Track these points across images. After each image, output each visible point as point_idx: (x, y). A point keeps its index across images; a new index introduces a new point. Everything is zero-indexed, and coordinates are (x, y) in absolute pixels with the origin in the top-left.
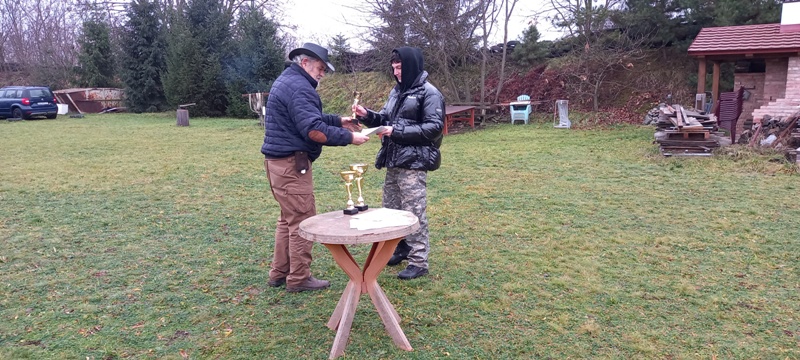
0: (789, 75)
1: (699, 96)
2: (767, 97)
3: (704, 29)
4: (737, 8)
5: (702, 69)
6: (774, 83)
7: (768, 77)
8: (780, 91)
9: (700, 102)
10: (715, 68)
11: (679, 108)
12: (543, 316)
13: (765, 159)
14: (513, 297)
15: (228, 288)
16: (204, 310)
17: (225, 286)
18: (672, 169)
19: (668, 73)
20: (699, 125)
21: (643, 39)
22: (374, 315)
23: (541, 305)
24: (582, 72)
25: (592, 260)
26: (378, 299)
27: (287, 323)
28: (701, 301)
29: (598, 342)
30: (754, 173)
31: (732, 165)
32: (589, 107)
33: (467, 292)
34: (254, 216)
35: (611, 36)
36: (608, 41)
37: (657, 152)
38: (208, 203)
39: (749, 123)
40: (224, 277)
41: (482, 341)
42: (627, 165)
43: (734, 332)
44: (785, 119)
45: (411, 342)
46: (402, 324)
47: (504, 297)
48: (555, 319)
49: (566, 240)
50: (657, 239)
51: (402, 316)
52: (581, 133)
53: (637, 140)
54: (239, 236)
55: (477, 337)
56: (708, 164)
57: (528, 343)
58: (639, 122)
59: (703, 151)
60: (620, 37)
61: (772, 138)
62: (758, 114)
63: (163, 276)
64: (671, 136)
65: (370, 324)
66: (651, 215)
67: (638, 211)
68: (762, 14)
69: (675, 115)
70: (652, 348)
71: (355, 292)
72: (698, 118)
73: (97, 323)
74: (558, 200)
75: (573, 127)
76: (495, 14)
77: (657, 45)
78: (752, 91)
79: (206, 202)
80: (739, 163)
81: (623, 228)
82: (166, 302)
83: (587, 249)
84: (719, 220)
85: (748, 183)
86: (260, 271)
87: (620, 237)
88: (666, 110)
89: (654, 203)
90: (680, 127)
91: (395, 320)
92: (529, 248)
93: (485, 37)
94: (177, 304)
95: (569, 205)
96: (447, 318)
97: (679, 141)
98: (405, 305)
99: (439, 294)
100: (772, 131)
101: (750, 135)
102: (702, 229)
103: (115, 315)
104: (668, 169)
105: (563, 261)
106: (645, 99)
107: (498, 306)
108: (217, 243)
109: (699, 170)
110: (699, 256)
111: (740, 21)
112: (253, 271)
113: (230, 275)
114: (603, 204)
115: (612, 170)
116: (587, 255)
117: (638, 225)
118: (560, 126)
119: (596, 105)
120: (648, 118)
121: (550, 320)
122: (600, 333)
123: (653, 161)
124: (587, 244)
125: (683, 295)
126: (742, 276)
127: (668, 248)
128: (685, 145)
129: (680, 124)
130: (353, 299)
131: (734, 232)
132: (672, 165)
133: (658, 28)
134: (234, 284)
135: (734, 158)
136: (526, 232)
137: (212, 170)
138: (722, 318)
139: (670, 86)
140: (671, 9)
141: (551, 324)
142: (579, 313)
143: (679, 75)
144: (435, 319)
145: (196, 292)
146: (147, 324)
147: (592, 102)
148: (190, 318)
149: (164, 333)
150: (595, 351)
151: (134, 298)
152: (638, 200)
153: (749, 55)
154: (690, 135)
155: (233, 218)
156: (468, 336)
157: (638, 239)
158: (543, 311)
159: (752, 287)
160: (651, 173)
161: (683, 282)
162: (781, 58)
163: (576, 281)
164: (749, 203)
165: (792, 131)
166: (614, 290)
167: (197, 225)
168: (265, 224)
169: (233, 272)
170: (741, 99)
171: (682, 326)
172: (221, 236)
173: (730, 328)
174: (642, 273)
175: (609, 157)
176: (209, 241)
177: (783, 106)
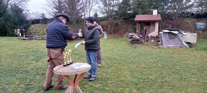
0: (155, 26)
1: (137, 31)
2: (151, 31)
3: (137, 15)
4: (143, 11)
5: (137, 25)
6: (152, 28)
7: (151, 27)
8: (154, 30)
9: (137, 32)
10: (139, 24)
11: (134, 34)
12: (122, 90)
13: (153, 45)
15: (23, 91)
17: (21, 90)
18: (134, 48)
19: (128, 25)
20: (139, 38)
21: (123, 17)
23: (120, 87)
24: (109, 25)
25: (127, 73)
28: (156, 81)
30: (152, 49)
31: (146, 47)
32: (111, 33)
33: (99, 85)
34: (25, 67)
35: (115, 16)
36: (115, 18)
37: (129, 44)
38: (7, 63)
39: (148, 37)
42: (124, 48)
43: (168, 89)
44: (155, 36)
47: (110, 85)
49: (118, 68)
50: (139, 66)
52: (110, 40)
53: (123, 41)
54: (22, 73)
56: (141, 47)
58: (122, 37)
59: (139, 44)
60: (118, 17)
61: (153, 40)
62: (150, 35)
64: (132, 40)
66: (135, 60)
67: (132, 59)
68: (148, 12)
69: (133, 35)
71: (72, 89)
72: (138, 36)
74: (112, 57)
75: (108, 39)
76: (87, 9)
77: (125, 19)
78: (147, 30)
79: (6, 63)
80: (148, 46)
81: (130, 63)
83: (124, 70)
84: (150, 60)
85: (151, 51)
86: (32, 85)
87: (130, 65)
88: (131, 34)
89: (134, 57)
90: (135, 38)
92: (110, 71)
93: (85, 15)
95: (115, 58)
97: (134, 42)
100: (153, 39)
101: (149, 40)
102: (147, 63)
104: (133, 48)
105: (120, 74)
106: (123, 32)
107: (109, 88)
108: (14, 77)
109: (140, 49)
110: (150, 70)
111: (143, 14)
112: (30, 85)
113: (22, 87)
114: (123, 58)
115: (121, 49)
116: (125, 71)
117: (133, 63)
118: (105, 38)
119: (112, 33)
120: (125, 36)
121: (124, 91)
123: (129, 46)
124: (124, 68)
125: (152, 80)
126: (162, 74)
127: (142, 68)
128: (136, 42)
131: (155, 63)
132: (134, 47)
133: (126, 15)
134: (25, 90)
135: (147, 45)
136: (107, 66)
137: (6, 53)
138: (163, 85)
139: (129, 29)
140: (128, 11)
142: (130, 88)
143: (130, 26)
147: (112, 32)
152: (130, 56)
153: (147, 21)
154: (137, 40)
155: (18, 68)
157: (135, 66)
158: (122, 88)
159: (165, 77)
160: (130, 49)
161: (150, 77)
162: (154, 22)
163: (126, 79)
164: (154, 56)
165: (157, 39)
166: (136, 80)
167: (5, 71)
168: (29, 69)
169: (23, 85)
170: (146, 32)
171: (156, 89)
172: (15, 74)
173: (166, 88)
174: (140, 75)
175: (119, 46)
176: (11, 76)
177: (154, 33)
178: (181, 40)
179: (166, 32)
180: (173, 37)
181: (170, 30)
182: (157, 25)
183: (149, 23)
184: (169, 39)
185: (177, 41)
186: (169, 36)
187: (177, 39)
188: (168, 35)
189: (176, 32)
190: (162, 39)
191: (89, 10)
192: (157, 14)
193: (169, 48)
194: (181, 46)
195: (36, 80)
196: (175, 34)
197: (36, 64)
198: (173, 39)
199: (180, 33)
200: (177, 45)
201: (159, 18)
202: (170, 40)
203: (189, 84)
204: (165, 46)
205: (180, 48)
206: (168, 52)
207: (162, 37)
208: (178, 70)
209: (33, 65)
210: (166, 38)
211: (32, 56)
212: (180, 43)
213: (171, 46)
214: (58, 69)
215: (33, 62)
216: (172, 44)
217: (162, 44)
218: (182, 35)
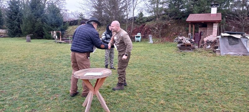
0: (213, 28)
1: (189, 34)
2: (208, 34)
3: (190, 15)
4: (199, 9)
5: (190, 26)
7: (208, 29)
8: (211, 33)
9: (190, 36)
10: (193, 26)
11: (184, 38)
12: (149, 100)
13: (208, 52)
14: (139, 94)
15: (48, 95)
16: (41, 102)
17: (47, 94)
18: (182, 55)
19: (180, 27)
20: (189, 42)
21: (173, 17)
22: (98, 101)
23: (148, 96)
24: (156, 26)
25: (162, 83)
26: (99, 96)
27: (69, 105)
28: (193, 94)
29: (165, 106)
30: (205, 56)
31: (199, 54)
32: (158, 37)
33: (125, 93)
34: (56, 71)
35: (164, 16)
36: (163, 17)
37: (178, 50)
39: (203, 42)
40: (47, 91)
41: (131, 108)
42: (170, 54)
43: (202, 102)
44: (213, 41)
45: (109, 109)
46: (106, 104)
47: (137, 94)
48: (152, 100)
49: (154, 77)
50: (180, 76)
51: (106, 101)
52: (156, 45)
53: (172, 47)
54: (51, 78)
55: (130, 107)
56: (192, 54)
57: (145, 108)
58: (173, 41)
59: (191, 50)
60: (167, 16)
61: (209, 46)
62: (205, 39)
63: (26, 92)
64: (182, 45)
65: (96, 104)
66: (177, 69)
67: (174, 68)
68: (206, 11)
69: (183, 40)
70: (180, 108)
71: (92, 94)
72: (189, 40)
73: (4, 108)
74: (151, 65)
75: (153, 43)
76: (130, 8)
77: (177, 19)
78: (204, 33)
79: (38, 67)
80: (201, 53)
81: (170, 73)
82: (27, 100)
83: (160, 79)
84: (196, 70)
85: (203, 59)
86: (59, 89)
87: (169, 75)
88: (180, 38)
89: (178, 65)
90: (184, 43)
91: (105, 103)
92: (143, 79)
93: (127, 15)
94: (31, 100)
95: (154, 66)
96: (120, 101)
97: (184, 47)
98: (107, 98)
99: (117, 94)
100: (209, 44)
101: (203, 45)
102: (192, 73)
103: (10, 105)
104: (181, 55)
105: (153, 83)
106: (174, 35)
107: (135, 97)
108: (44, 81)
109: (190, 55)
110: (191, 81)
111: (200, 12)
112: (56, 89)
113: (49, 91)
114: (164, 66)
115: (165, 56)
116: (160, 81)
117: (174, 72)
118: (150, 42)
120: (175, 40)
121: (151, 101)
122: (165, 104)
123: (177, 53)
124: (160, 78)
125: (188, 92)
126: (203, 86)
127: (183, 78)
128: (186, 48)
129: (184, 42)
130: (91, 96)
131: (200, 73)
133: (177, 14)
134: (51, 93)
135: (199, 52)
136: (142, 75)
137: (40, 56)
138: (199, 98)
139: (181, 31)
140: (181, 8)
141: (151, 102)
142: (159, 98)
143: (183, 28)
144: (116, 102)
145: (37, 96)
146: (21, 107)
147: (159, 35)
148: (36, 105)
149: (28, 110)
150: (164, 109)
151: (16, 99)
152: (173, 64)
153: (203, 22)
154: (187, 45)
155: (48, 72)
156: (127, 107)
157: (174, 76)
158: (149, 98)
159: (206, 89)
160: (176, 57)
161: (188, 88)
162: (211, 23)
163: (157, 89)
164: (204, 65)
165: (214, 44)
166: (168, 91)
167: (36, 75)
168: (59, 74)
169: (50, 89)
170: (201, 35)
171: (188, 101)
172: (45, 78)
173: (201, 101)
174: (176, 86)
175: (164, 52)
176: (41, 80)
177: (212, 37)
178: (246, 46)
179: (224, 36)
180: (234, 43)
181: (230, 34)
182: (215, 27)
183: (206, 25)
184: (229, 45)
185: (240, 47)
186: (229, 40)
187: (239, 45)
188: (227, 40)
189: (239, 36)
190: (220, 44)
191: (132, 9)
192: (216, 13)
193: (227, 56)
194: (245, 54)
195: (63, 85)
196: (237, 39)
197: (67, 69)
198: (234, 45)
199: (244, 37)
200: (240, 53)
201: (219, 18)
202: (230, 47)
203: (231, 98)
204: (223, 53)
205: (243, 57)
206: (225, 61)
207: (219, 41)
208: (226, 82)
209: (64, 70)
210: (224, 43)
211: (65, 60)
212: (243, 50)
213: (232, 53)
214: (78, 74)
215: (64, 68)
216: (233, 51)
217: (219, 51)
218: (247, 39)
